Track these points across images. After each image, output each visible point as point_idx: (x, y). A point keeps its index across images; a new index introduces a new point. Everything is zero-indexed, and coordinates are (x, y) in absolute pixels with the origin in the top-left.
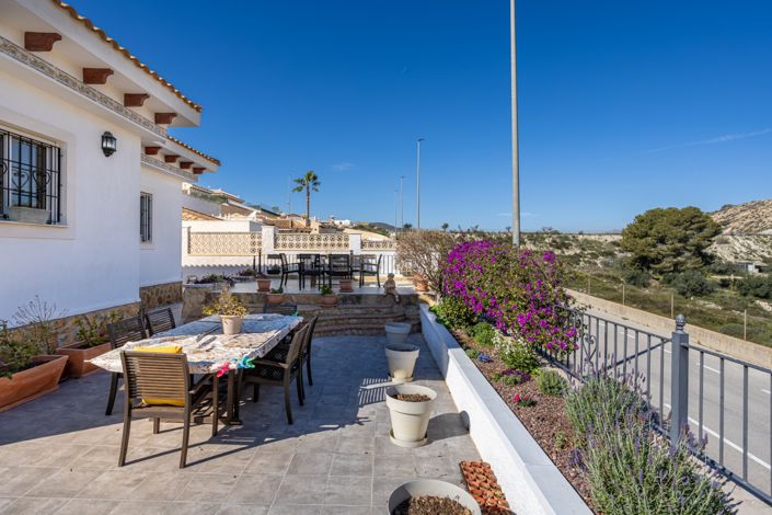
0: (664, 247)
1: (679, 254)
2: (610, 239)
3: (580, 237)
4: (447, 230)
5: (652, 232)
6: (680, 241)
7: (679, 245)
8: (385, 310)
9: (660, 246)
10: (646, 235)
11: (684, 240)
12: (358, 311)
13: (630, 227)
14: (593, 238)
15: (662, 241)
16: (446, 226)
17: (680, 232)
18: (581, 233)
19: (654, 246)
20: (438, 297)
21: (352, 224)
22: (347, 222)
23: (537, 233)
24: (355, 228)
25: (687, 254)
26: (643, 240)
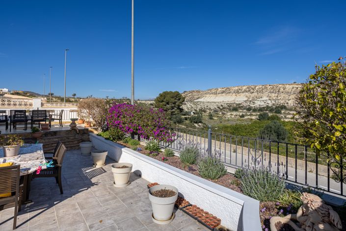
0: (168, 106)
1: (173, 108)
2: (149, 102)
3: (138, 102)
4: (75, 97)
5: (165, 100)
6: (173, 104)
7: (173, 105)
8: (71, 138)
9: (167, 106)
10: (163, 101)
11: (175, 103)
12: (57, 139)
13: (157, 98)
14: (143, 102)
15: (168, 103)
16: (75, 95)
17: (173, 100)
18: (139, 100)
19: (165, 105)
20: (99, 129)
21: (10, 91)
22: (5, 90)
23: (120, 100)
24: (13, 94)
25: (176, 108)
26: (162, 103)
